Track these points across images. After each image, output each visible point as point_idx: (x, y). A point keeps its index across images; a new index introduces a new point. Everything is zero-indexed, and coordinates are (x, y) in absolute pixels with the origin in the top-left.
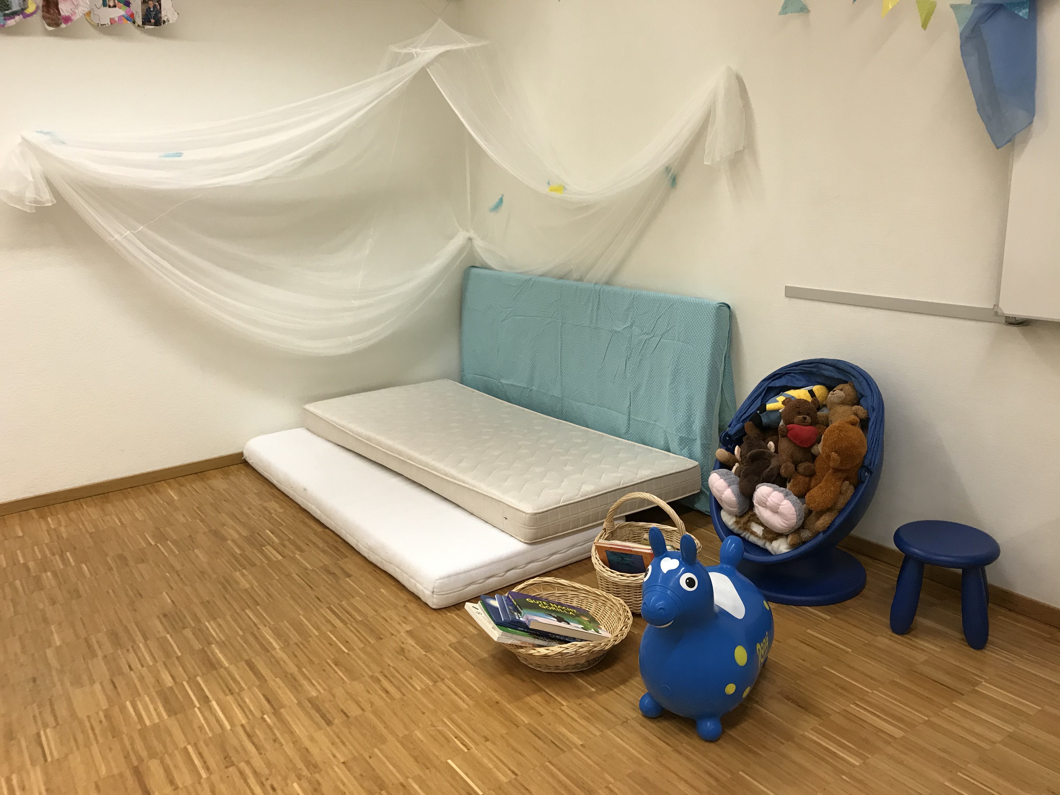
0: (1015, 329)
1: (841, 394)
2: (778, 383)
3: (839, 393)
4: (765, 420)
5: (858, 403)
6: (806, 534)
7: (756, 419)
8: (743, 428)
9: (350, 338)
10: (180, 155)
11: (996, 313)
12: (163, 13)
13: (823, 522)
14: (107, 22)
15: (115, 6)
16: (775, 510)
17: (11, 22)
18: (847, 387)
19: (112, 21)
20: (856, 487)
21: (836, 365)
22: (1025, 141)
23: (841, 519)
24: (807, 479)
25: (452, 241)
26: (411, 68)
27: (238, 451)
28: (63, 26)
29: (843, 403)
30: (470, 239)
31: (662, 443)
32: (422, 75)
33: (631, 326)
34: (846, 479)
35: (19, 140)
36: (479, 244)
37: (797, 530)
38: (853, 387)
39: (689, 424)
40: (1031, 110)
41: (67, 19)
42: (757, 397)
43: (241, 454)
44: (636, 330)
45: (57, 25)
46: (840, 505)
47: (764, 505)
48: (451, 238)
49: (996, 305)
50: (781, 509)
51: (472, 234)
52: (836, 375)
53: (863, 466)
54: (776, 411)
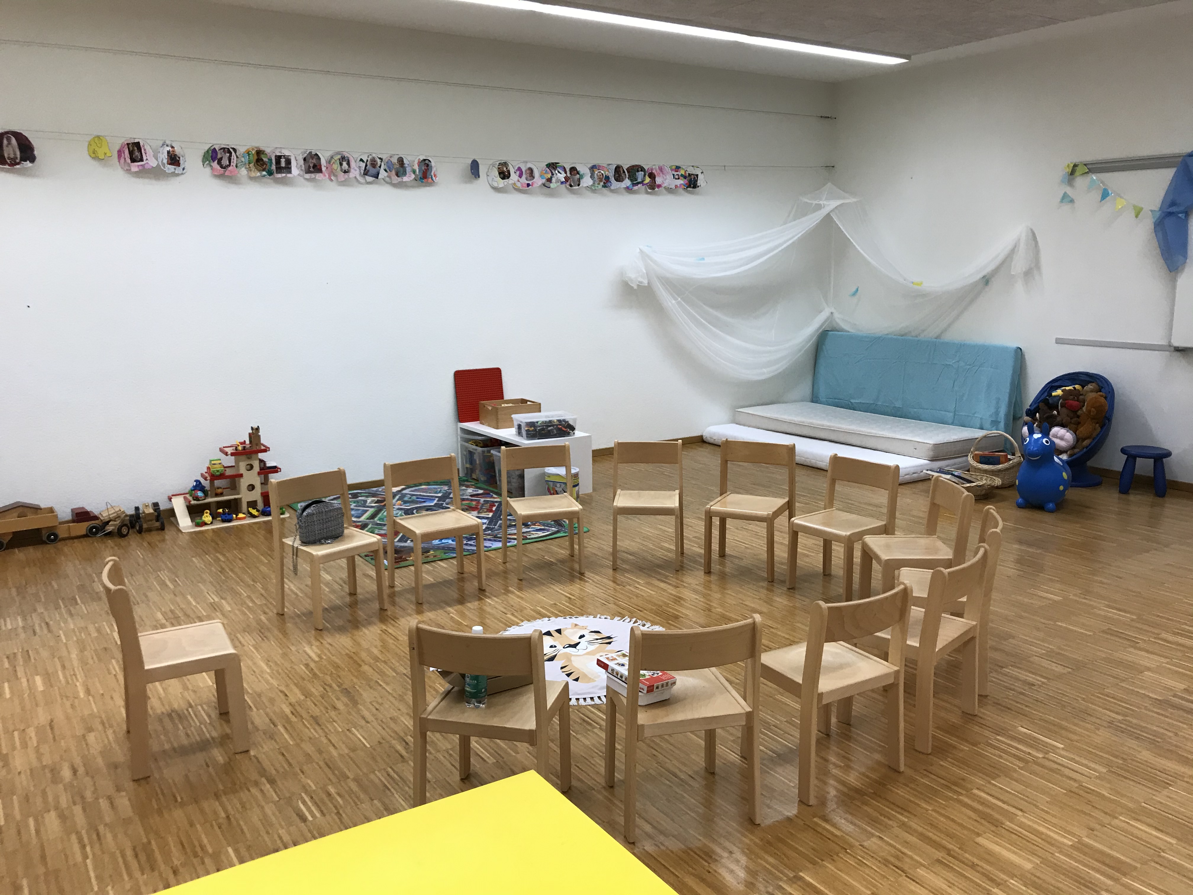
0: (1178, 354)
1: (1091, 387)
2: (1056, 384)
3: (1090, 387)
4: (1050, 401)
5: (1100, 391)
6: (1076, 450)
7: (1046, 402)
8: (1038, 406)
9: (765, 370)
10: (703, 259)
11: (1170, 346)
12: (698, 182)
13: (1086, 443)
14: (673, 187)
15: (679, 179)
16: (1062, 438)
17: (636, 188)
18: (1094, 384)
19: (676, 186)
20: (1102, 427)
21: (1087, 374)
22: (1183, 269)
23: (1094, 442)
24: (1075, 426)
25: (822, 313)
26: (823, 212)
27: (700, 434)
28: (657, 189)
29: (1092, 391)
30: (832, 313)
31: (978, 426)
32: (828, 217)
33: (958, 362)
34: (1097, 423)
35: (638, 250)
36: (837, 316)
37: (1073, 448)
38: (1098, 384)
39: (997, 413)
40: (1185, 255)
41: (659, 186)
42: (1044, 392)
43: (702, 436)
44: (962, 364)
45: (654, 189)
46: (1094, 435)
47: (1057, 437)
48: (821, 312)
49: (1170, 342)
50: (1066, 437)
51: (833, 310)
52: (1088, 379)
53: (1106, 417)
54: (1058, 396)
